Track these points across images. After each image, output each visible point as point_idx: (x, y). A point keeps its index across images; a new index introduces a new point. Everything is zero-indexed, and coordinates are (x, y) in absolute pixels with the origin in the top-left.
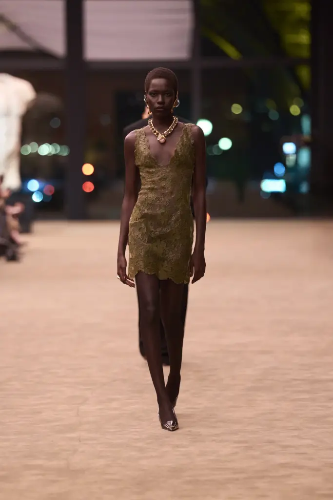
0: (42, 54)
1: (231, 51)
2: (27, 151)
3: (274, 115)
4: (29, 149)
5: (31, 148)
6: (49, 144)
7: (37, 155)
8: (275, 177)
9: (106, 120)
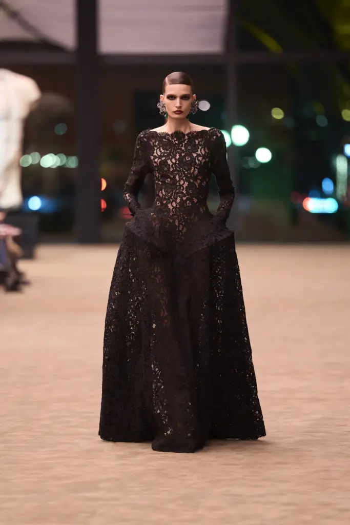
0: (48, 46)
1: (271, 44)
2: (27, 162)
3: (322, 121)
4: (30, 160)
5: (32, 158)
6: (53, 155)
7: (38, 167)
8: (323, 195)
9: (121, 127)
